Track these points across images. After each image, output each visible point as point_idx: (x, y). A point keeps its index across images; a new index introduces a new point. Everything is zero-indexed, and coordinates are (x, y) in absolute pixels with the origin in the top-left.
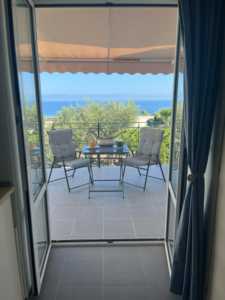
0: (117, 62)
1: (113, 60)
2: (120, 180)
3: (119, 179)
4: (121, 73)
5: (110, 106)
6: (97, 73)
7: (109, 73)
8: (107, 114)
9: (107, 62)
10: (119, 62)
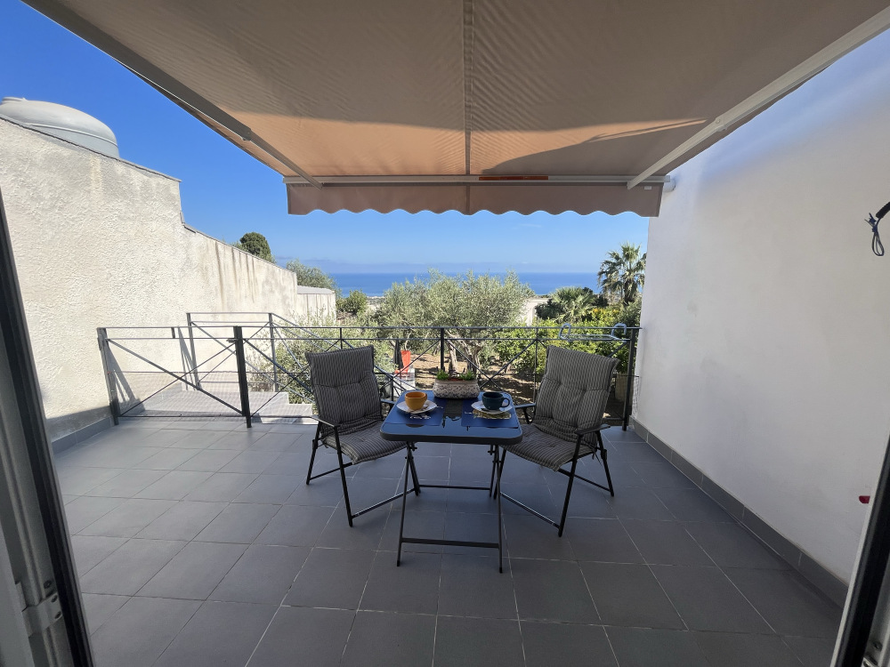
0: (490, 184)
1: (480, 179)
2: (491, 489)
3: (489, 487)
4: (498, 210)
5: (473, 284)
6: (439, 210)
7: (468, 210)
8: (468, 299)
9: (464, 184)
10: (494, 184)
